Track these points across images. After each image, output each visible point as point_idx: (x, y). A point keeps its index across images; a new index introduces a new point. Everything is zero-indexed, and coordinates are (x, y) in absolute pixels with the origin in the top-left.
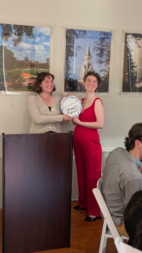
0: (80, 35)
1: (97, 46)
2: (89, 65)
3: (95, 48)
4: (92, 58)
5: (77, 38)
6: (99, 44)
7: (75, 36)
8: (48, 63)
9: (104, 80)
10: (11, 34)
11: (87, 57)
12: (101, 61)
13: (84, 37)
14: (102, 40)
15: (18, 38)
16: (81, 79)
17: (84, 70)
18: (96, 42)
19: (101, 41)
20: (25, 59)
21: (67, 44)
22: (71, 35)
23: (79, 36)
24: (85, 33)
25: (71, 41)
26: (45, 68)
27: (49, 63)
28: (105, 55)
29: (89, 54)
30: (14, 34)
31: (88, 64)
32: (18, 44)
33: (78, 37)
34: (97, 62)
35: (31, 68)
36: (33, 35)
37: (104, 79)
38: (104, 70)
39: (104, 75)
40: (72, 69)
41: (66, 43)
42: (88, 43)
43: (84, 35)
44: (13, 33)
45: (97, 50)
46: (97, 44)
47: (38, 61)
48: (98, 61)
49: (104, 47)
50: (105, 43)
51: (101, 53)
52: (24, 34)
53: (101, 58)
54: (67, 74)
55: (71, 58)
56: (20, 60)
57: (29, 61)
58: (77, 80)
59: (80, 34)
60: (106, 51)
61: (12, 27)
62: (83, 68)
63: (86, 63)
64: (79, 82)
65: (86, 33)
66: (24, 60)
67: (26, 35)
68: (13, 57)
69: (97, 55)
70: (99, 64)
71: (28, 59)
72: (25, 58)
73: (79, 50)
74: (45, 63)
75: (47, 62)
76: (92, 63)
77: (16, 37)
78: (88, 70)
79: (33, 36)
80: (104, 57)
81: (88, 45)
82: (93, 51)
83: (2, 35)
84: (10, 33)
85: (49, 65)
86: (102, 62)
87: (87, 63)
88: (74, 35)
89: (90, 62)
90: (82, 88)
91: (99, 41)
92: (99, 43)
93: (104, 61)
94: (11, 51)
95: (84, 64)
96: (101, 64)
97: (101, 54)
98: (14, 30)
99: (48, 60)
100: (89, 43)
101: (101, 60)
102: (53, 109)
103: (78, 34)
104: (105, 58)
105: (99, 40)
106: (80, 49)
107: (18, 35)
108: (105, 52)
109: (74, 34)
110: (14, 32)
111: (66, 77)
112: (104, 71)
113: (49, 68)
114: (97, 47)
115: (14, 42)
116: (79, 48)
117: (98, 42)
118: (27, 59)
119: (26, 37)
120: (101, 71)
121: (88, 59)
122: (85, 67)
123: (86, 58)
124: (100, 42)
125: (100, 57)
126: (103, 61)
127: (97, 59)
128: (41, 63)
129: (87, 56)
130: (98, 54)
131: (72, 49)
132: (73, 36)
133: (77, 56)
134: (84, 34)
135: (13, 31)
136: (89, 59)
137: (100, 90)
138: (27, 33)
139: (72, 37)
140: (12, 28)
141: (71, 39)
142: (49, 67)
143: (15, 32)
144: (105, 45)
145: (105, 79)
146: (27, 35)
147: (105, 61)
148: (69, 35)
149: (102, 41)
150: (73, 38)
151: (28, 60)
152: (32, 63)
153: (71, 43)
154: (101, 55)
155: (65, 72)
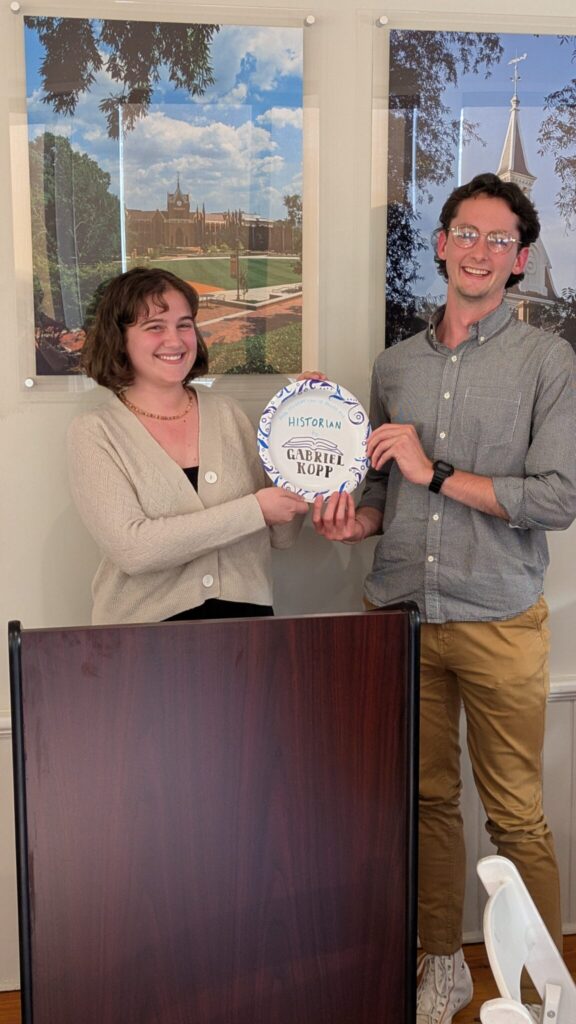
0: (465, 60)
1: (559, 118)
3: (552, 128)
4: (536, 181)
5: (449, 79)
6: (572, 107)
7: (441, 71)
8: (292, 221)
10: (94, 73)
13: (489, 73)
15: (131, 93)
18: (554, 96)
20: (170, 205)
21: (397, 115)
22: (419, 63)
23: (459, 66)
24: (492, 49)
25: (419, 97)
26: (279, 250)
27: (300, 222)
29: (519, 166)
30: (108, 70)
32: (132, 123)
33: (455, 74)
34: (562, 206)
35: (205, 250)
36: (208, 70)
40: (426, 248)
41: (392, 106)
42: (514, 106)
43: (489, 60)
44: (105, 67)
45: (560, 139)
46: (560, 109)
47: (240, 214)
52: (159, 68)
54: (399, 276)
55: (420, 186)
56: (143, 210)
57: (189, 215)
59: (469, 57)
61: (96, 36)
65: (501, 49)
66: (165, 209)
67: (173, 76)
68: (108, 194)
69: (564, 168)
70: (573, 219)
71: (183, 205)
72: (170, 196)
74: (280, 221)
75: (290, 213)
77: (120, 87)
79: (211, 80)
81: (513, 113)
82: (539, 146)
83: (45, 77)
84: (85, 68)
85: (299, 234)
88: (432, 60)
94: (95, 163)
98: (105, 51)
99: (293, 203)
100: (518, 102)
102: (208, 477)
103: (457, 54)
105: (573, 85)
106: (467, 138)
107: (126, 79)
109: (436, 56)
110: (105, 58)
111: (396, 290)
113: (298, 248)
114: (561, 125)
115: (110, 112)
116: (463, 132)
117: (567, 95)
118: (178, 203)
119: (174, 83)
127: (560, 190)
128: (257, 222)
129: (508, 175)
130: (568, 161)
131: (424, 140)
132: (431, 68)
134: (488, 57)
135: (100, 53)
138: (175, 64)
139: (421, 75)
140: (98, 41)
141: (420, 87)
142: (301, 241)
143: (113, 60)
146: (179, 74)
148: (408, 66)
150: (429, 77)
151: (187, 206)
152: (210, 222)
153: (419, 107)
155: (389, 265)
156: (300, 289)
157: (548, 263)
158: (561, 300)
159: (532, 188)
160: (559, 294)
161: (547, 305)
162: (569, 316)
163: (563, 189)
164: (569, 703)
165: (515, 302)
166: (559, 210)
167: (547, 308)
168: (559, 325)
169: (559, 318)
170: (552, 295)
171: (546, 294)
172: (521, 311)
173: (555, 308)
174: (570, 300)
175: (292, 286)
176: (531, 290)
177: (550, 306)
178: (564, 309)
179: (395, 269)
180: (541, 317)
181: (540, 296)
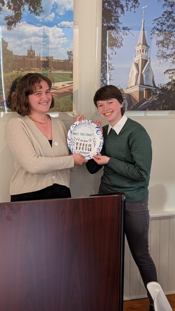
0: (127, 7)
1: (157, 27)
2: (145, 62)
3: (155, 30)
5: (122, 13)
6: (162, 23)
7: (119, 10)
8: (70, 60)
9: (171, 89)
10: (2, 7)
11: (140, 48)
12: (165, 55)
13: (135, 11)
14: (168, 16)
15: (15, 15)
16: (129, 87)
17: (135, 72)
18: (156, 20)
19: (166, 18)
20: (28, 54)
21: (105, 25)
22: (112, 7)
23: (125, 9)
24: (136, 3)
25: (112, 19)
26: (65, 70)
27: (72, 60)
28: (173, 43)
29: (145, 43)
30: (7, 6)
31: (142, 59)
32: (15, 25)
33: (124, 11)
34: (158, 56)
35: (40, 69)
36: (41, 7)
37: (170, 86)
38: (170, 70)
39: (170, 80)
40: (114, 70)
41: (103, 22)
42: (143, 23)
43: (135, 7)
44: (6, 5)
45: (158, 34)
46: (158, 24)
47: (52, 57)
48: (160, 54)
49: (170, 29)
50: (173, 21)
51: (166, 39)
52: (24, 6)
53: (165, 49)
54: (105, 79)
55: (112, 49)
56: (19, 55)
57: (35, 57)
58: (123, 89)
59: (128, 6)
60: (173, 36)
62: (134, 68)
63: (138, 58)
64: (126, 94)
65: (139, 4)
66: (27, 55)
67: (29, 9)
68: (7, 49)
69: (159, 44)
70: (162, 60)
71: (33, 54)
72: (28, 50)
73: (125, 35)
74: (65, 60)
75: (69, 57)
76: (149, 59)
77: (11, 13)
78: (142, 71)
79: (42, 11)
80: (171, 47)
81: (143, 25)
82: (151, 36)
85: (72, 64)
86: (167, 55)
87: (140, 58)
88: (116, 6)
89: (146, 56)
90: (132, 104)
91: (161, 18)
92: (161, 22)
93: (171, 53)
94: (2, 39)
95: (135, 60)
96: (165, 60)
97: (165, 41)
99: (70, 54)
100: (144, 21)
101: (165, 53)
103: (124, 5)
104: (172, 49)
105: (162, 16)
106: (127, 33)
107: (13, 10)
108: (172, 39)
109: (118, 5)
110: (6, 2)
111: (104, 84)
112: (171, 72)
113: (71, 69)
114: (158, 30)
115: (7, 21)
116: (126, 31)
117: (160, 19)
118: (31, 53)
119: (30, 11)
120: (165, 73)
121: (143, 52)
122: (137, 65)
123: (139, 50)
124: (164, 19)
125: (164, 46)
126: (168, 53)
127: (157, 51)
128: (58, 60)
129: (141, 46)
130: (160, 41)
131: (113, 33)
132: (116, 9)
133: (123, 45)
134: (135, 6)
136: (144, 51)
137: (163, 106)
138: (30, 5)
139: (112, 11)
141: (112, 15)
142: (72, 67)
143: (8, 3)
144: (172, 25)
145: (172, 88)
146: (31, 8)
147: (172, 55)
148: (108, 8)
149: (168, 18)
150: (115, 12)
152: (42, 60)
153: (112, 22)
154: (166, 44)
155: (102, 75)
156: (72, 83)
157: (154, 75)
158: (158, 88)
159: (149, 50)
160: (157, 86)
161: (153, 89)
162: (160, 93)
163: (159, 51)
165: (143, 88)
166: (157, 58)
167: (153, 90)
168: (157, 96)
169: (157, 94)
170: (154, 86)
171: (153, 86)
172: (145, 91)
173: (156, 90)
174: (160, 88)
175: (70, 82)
176: (148, 84)
177: (154, 89)
178: (159, 90)
179: (104, 77)
180: (151, 93)
181: (151, 86)
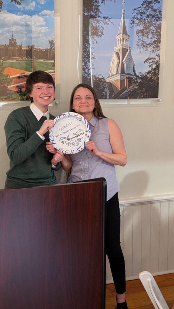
1: (137, 17)
2: (125, 51)
3: (135, 20)
5: (102, 2)
6: (141, 13)
8: (51, 49)
9: (151, 78)
11: (120, 37)
12: (145, 44)
13: (115, 1)
14: (147, 6)
16: (110, 76)
17: (116, 61)
18: (135, 9)
19: (145, 8)
20: (10, 43)
21: (86, 14)
25: (92, 8)
26: (47, 59)
27: (54, 49)
28: (152, 33)
29: (125, 32)
31: (123, 48)
33: (104, 1)
34: (138, 45)
35: (22, 58)
37: (150, 75)
38: (150, 59)
39: (150, 69)
40: (95, 59)
41: (84, 11)
42: (123, 12)
45: (137, 24)
46: (138, 14)
47: (34, 46)
48: (140, 43)
49: (149, 18)
50: (152, 10)
51: (146, 28)
53: (144, 38)
54: (87, 68)
55: (93, 38)
56: (1, 44)
57: (16, 46)
58: (105, 78)
60: (153, 25)
62: (115, 57)
63: (119, 47)
64: (107, 82)
66: (8, 44)
69: (139, 33)
70: (142, 49)
71: (14, 43)
72: (10, 39)
73: (106, 25)
74: (47, 49)
75: (51, 46)
76: (130, 48)
78: (122, 60)
80: (150, 36)
81: (123, 14)
82: (131, 26)
85: (54, 53)
86: (147, 44)
87: (121, 47)
89: (126, 45)
90: (114, 93)
91: (141, 7)
92: (141, 11)
93: (151, 43)
95: (116, 49)
96: (145, 49)
97: (145, 30)
99: (52, 43)
100: (124, 11)
101: (145, 42)
104: (151, 38)
105: (141, 6)
106: (108, 22)
108: (151, 28)
111: (86, 73)
112: (151, 61)
113: (53, 58)
114: (138, 19)
116: (107, 20)
117: (140, 9)
118: (13, 42)
120: (145, 61)
121: (123, 41)
122: (118, 54)
123: (119, 39)
124: (144, 8)
125: (143, 36)
126: (147, 43)
127: (138, 40)
128: (40, 49)
129: (121, 35)
130: (140, 31)
131: (94, 22)
133: (103, 34)
136: (125, 40)
137: (144, 94)
141: (93, 5)
142: (54, 55)
144: (151, 15)
145: (152, 76)
147: (152, 44)
149: (147, 8)
150: (96, 1)
151: (16, 43)
152: (24, 49)
153: (93, 11)
154: (145, 33)
155: (83, 64)
156: (54, 72)
157: (134, 64)
158: (138, 76)
159: (129, 39)
160: (138, 75)
161: (134, 78)
162: (140, 81)
163: (139, 40)
164: (141, 206)
165: (124, 77)
166: (137, 47)
167: (134, 79)
168: (137, 84)
169: (138, 82)
170: (135, 74)
171: (133, 74)
172: (126, 80)
173: (136, 79)
174: (141, 76)
175: (52, 71)
176: (129, 73)
177: (135, 78)
178: (139, 79)
179: (85, 66)
180: (132, 82)
181: (131, 75)
